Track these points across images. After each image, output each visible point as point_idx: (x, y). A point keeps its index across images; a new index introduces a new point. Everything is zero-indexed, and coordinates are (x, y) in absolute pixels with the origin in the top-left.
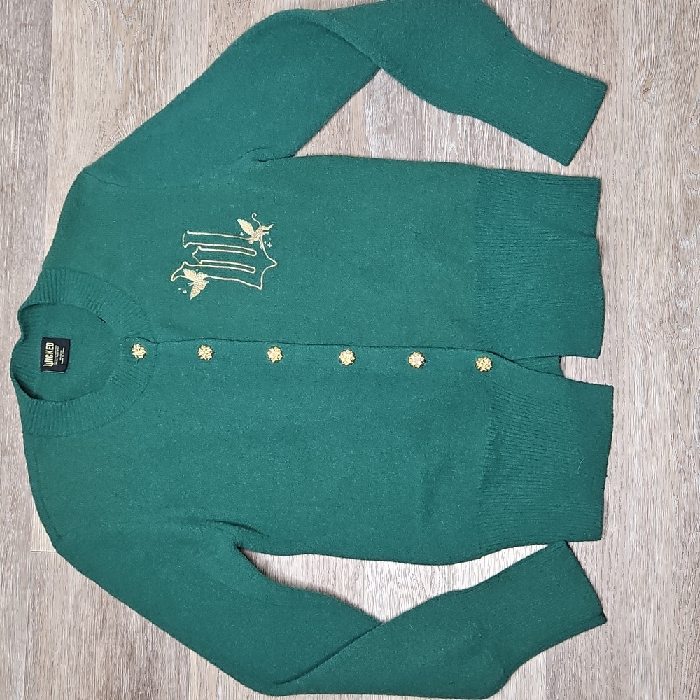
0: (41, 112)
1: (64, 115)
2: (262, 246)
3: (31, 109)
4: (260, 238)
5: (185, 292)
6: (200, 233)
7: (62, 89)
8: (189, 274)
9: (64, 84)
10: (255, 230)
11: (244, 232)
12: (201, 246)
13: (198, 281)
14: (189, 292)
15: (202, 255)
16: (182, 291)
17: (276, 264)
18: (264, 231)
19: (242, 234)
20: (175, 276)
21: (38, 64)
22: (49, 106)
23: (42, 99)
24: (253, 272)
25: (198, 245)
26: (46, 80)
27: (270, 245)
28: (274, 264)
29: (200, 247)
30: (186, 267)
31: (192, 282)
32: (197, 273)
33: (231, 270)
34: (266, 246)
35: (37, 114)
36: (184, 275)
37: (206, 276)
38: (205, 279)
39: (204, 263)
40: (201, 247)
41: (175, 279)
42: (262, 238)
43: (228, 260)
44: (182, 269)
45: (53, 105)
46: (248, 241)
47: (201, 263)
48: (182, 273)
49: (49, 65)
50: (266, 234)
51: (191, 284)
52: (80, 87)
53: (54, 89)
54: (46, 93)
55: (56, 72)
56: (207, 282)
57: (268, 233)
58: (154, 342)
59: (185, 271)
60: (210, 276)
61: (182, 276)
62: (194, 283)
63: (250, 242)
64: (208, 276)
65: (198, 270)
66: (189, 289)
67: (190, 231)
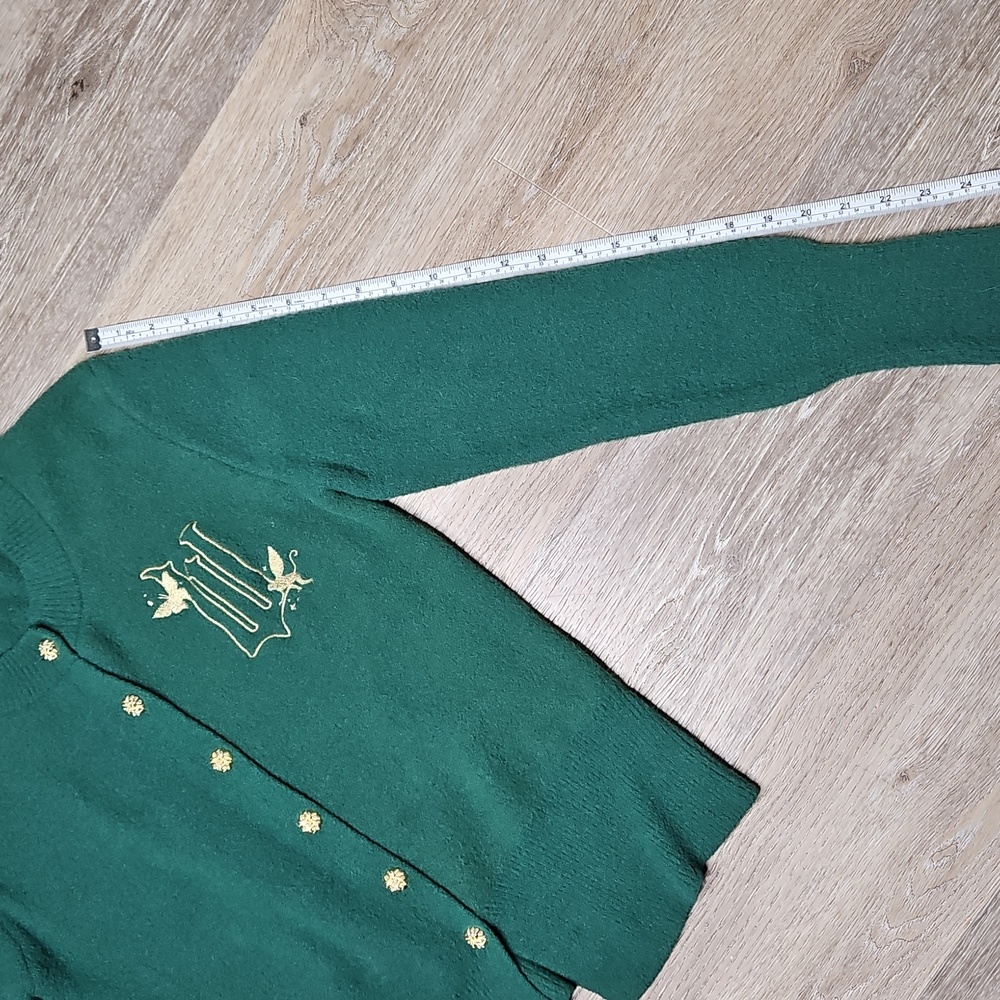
0: (123, 245)
1: (151, 271)
2: (283, 603)
3: (111, 232)
4: (285, 591)
5: (150, 603)
6: (207, 539)
7: (169, 233)
8: (167, 582)
9: (175, 228)
10: (284, 574)
11: (268, 567)
12: (201, 557)
13: (175, 599)
14: (156, 606)
15: (194, 569)
16: (147, 599)
17: (289, 635)
18: (296, 583)
19: (265, 569)
20: (147, 574)
21: (156, 176)
22: (138, 245)
23: (133, 227)
24: (252, 631)
25: (197, 553)
26: (154, 206)
27: (293, 607)
28: (287, 633)
29: (197, 556)
30: (168, 569)
31: (167, 594)
32: (179, 586)
33: (223, 613)
34: (288, 604)
35: (115, 244)
36: (161, 579)
37: (189, 598)
38: (186, 601)
39: (193, 580)
40: (199, 557)
41: (146, 578)
42: (287, 592)
43: (227, 599)
44: (162, 571)
45: (144, 248)
46: (268, 583)
47: (191, 578)
48: (159, 574)
49: (170, 187)
50: (296, 590)
51: (162, 596)
52: (193, 247)
53: (157, 226)
54: (144, 223)
55: (173, 204)
56: (185, 606)
57: (300, 588)
58: (74, 652)
59: (165, 575)
60: (194, 602)
61: (157, 579)
62: (167, 597)
63: (269, 586)
64: (190, 599)
65: (183, 583)
66: (159, 603)
67: (197, 527)
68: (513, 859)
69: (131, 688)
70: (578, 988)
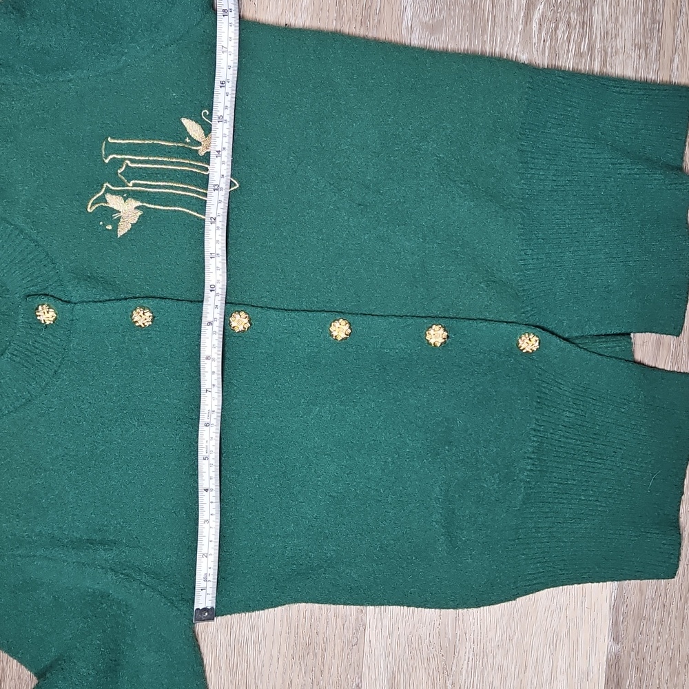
5: (109, 227)
6: (127, 141)
8: (114, 202)
10: (206, 135)
11: (190, 137)
12: (130, 160)
13: (127, 211)
14: (116, 227)
15: (132, 174)
16: (104, 225)
17: (238, 186)
19: (188, 140)
20: (93, 204)
25: (125, 159)
29: (128, 162)
30: (108, 190)
31: (120, 212)
32: (125, 199)
33: (175, 194)
36: (106, 202)
37: (139, 204)
38: (137, 208)
39: (135, 185)
41: (94, 208)
43: (171, 181)
44: (103, 194)
46: (197, 151)
47: (131, 184)
48: (103, 199)
51: (117, 215)
56: (140, 213)
58: (68, 302)
59: (108, 197)
60: (145, 204)
61: (103, 204)
62: (121, 214)
63: (199, 152)
64: (141, 204)
65: (127, 195)
66: (116, 223)
67: (112, 138)
68: (522, 262)
69: (132, 303)
70: (632, 334)
